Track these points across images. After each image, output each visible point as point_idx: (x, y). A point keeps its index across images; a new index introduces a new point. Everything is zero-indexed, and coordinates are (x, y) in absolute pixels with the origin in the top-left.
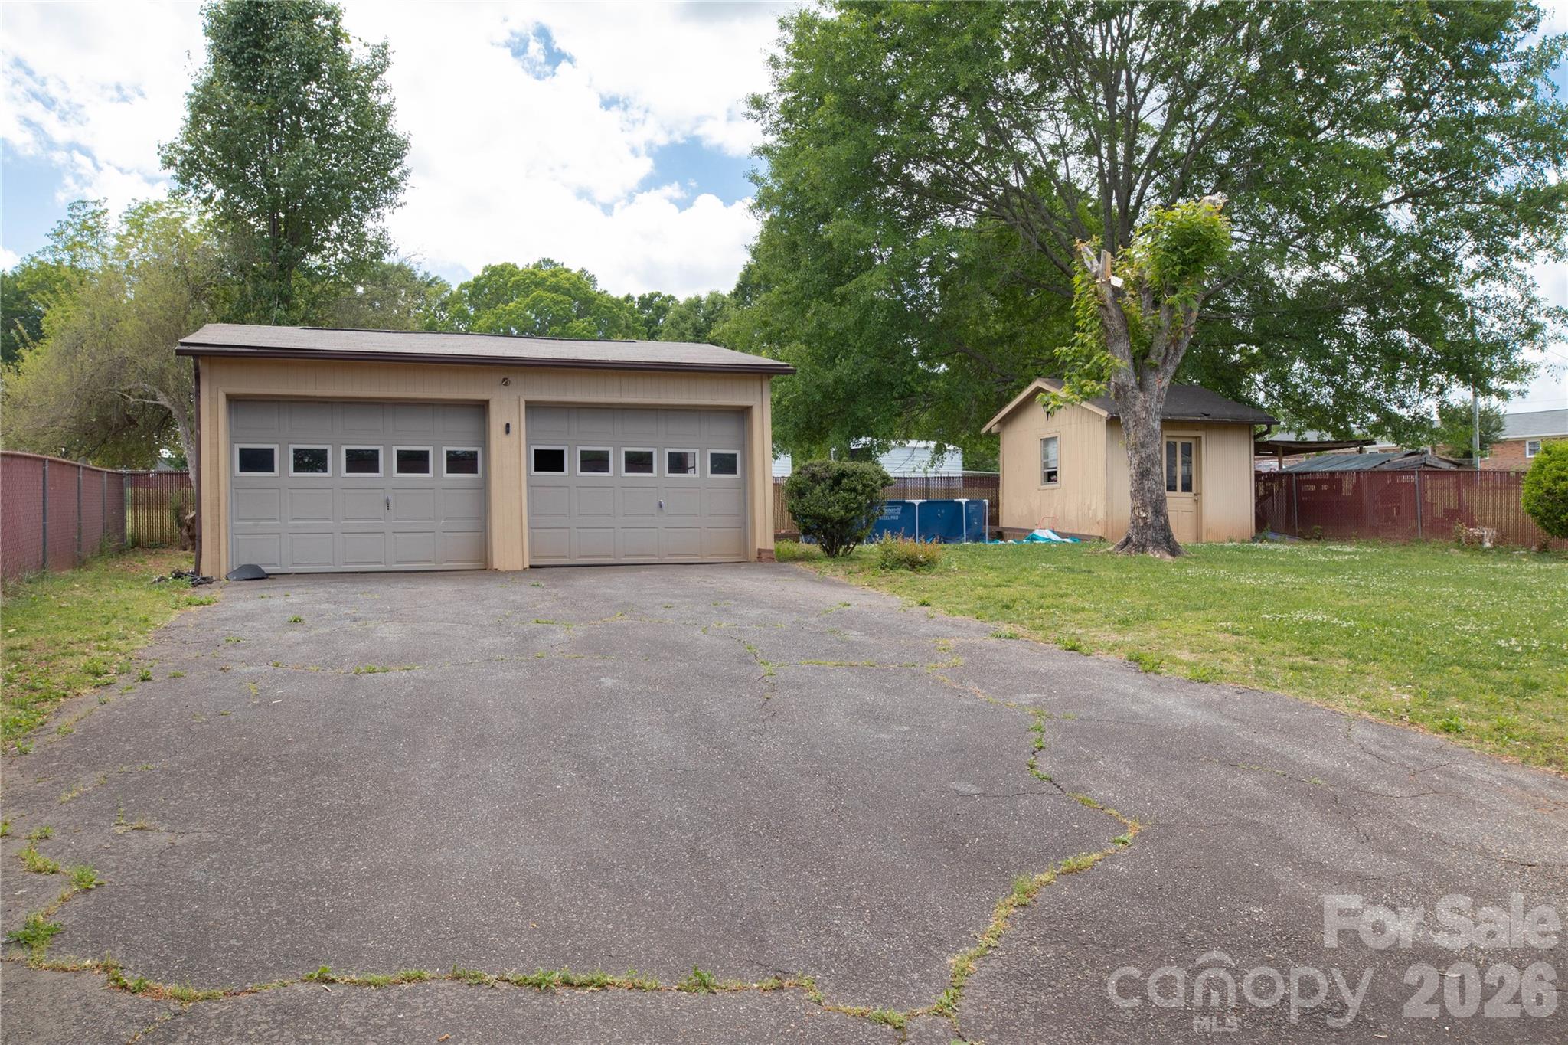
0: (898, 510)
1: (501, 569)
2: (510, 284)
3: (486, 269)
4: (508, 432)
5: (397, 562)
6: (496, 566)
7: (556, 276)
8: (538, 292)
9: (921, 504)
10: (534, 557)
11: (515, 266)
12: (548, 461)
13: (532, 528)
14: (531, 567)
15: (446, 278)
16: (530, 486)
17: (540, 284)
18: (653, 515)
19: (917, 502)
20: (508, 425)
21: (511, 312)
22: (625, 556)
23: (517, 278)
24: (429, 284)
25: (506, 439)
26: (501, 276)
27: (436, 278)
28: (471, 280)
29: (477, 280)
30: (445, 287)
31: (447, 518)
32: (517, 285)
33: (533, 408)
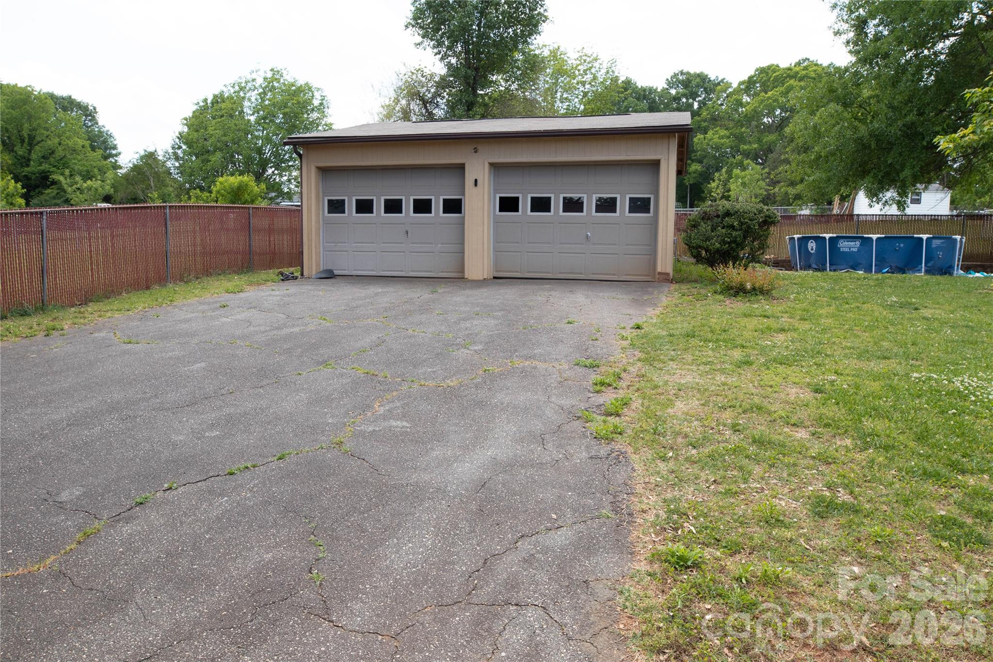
0: (858, 243)
1: (470, 278)
2: (772, 79)
3: (757, 70)
4: (476, 185)
5: (412, 271)
6: (466, 277)
7: (807, 70)
8: (792, 82)
9: (878, 239)
10: (497, 271)
11: (777, 66)
12: (509, 205)
13: (496, 251)
14: (494, 278)
15: (729, 79)
16: (496, 222)
17: (794, 76)
18: (582, 244)
19: (875, 237)
20: (476, 180)
21: (769, 98)
22: (561, 273)
23: (777, 74)
24: (719, 84)
25: (475, 190)
26: (767, 73)
27: (724, 79)
28: (746, 78)
29: (750, 78)
30: (729, 85)
31: (442, 244)
32: (776, 79)
33: (496, 167)
